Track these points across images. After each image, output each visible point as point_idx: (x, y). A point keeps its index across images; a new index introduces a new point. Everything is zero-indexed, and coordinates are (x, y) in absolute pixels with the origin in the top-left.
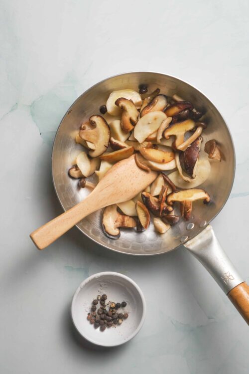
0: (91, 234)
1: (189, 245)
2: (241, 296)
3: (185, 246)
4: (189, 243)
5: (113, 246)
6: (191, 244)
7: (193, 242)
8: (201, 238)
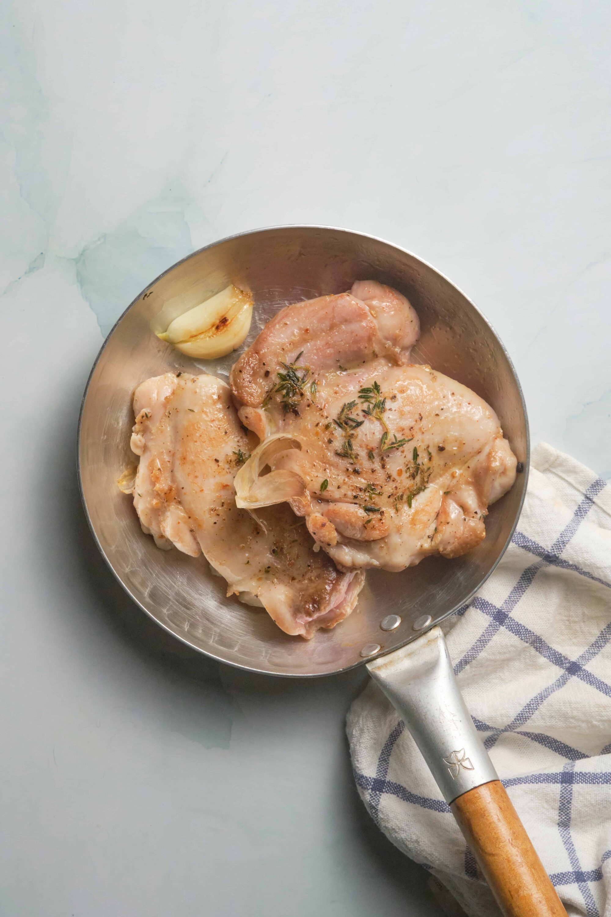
0: (148, 600)
1: (379, 668)
2: (482, 814)
3: (369, 667)
4: (380, 661)
5: (196, 638)
6: (385, 665)
7: (391, 662)
8: (410, 655)
